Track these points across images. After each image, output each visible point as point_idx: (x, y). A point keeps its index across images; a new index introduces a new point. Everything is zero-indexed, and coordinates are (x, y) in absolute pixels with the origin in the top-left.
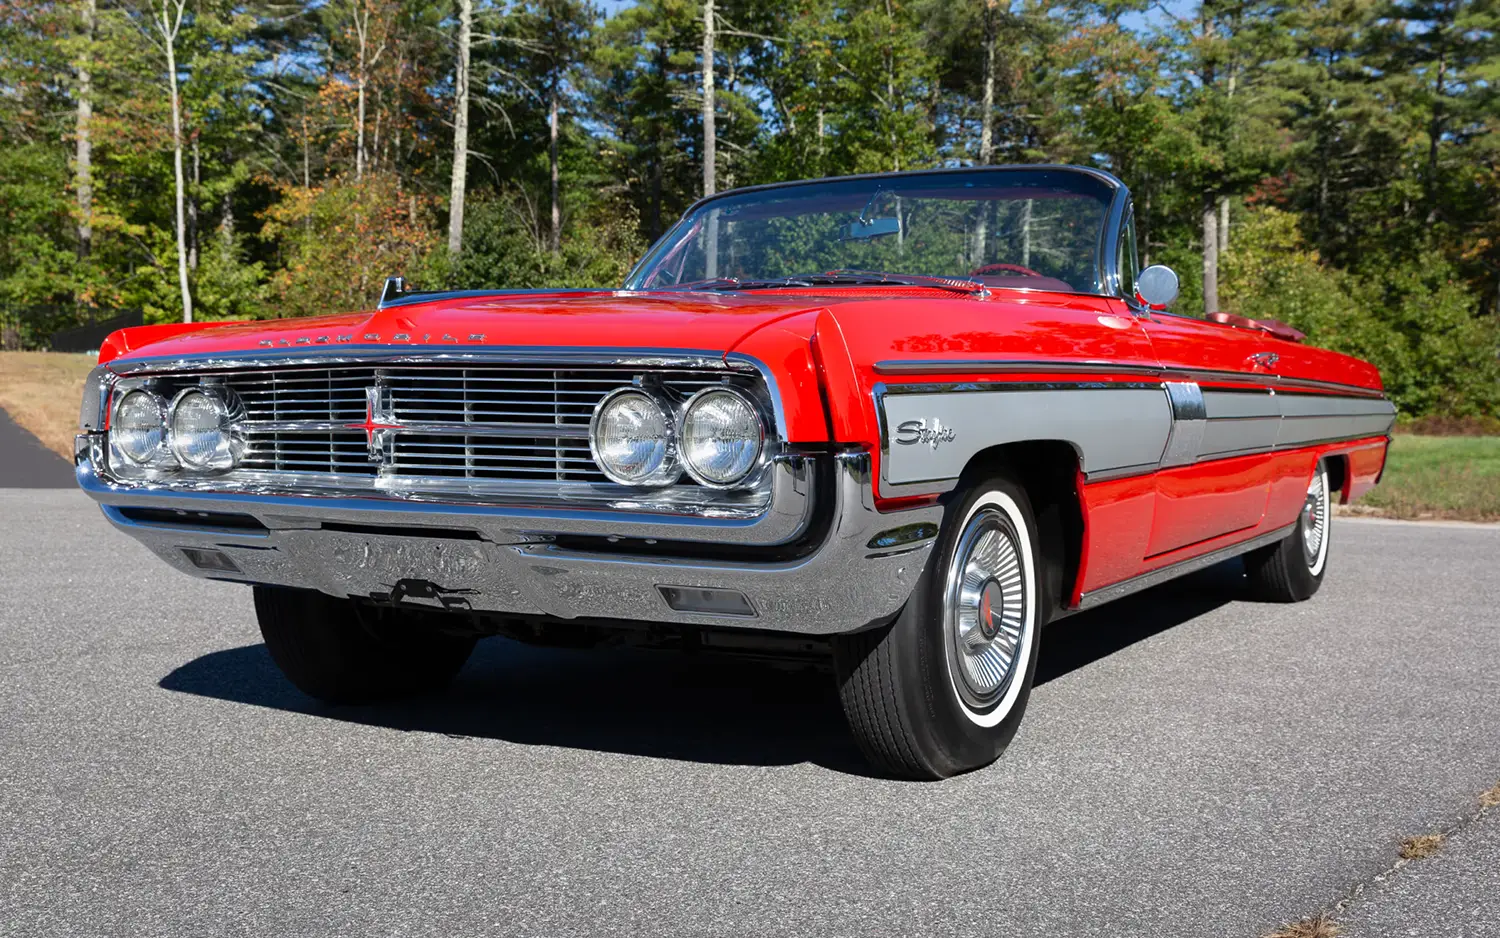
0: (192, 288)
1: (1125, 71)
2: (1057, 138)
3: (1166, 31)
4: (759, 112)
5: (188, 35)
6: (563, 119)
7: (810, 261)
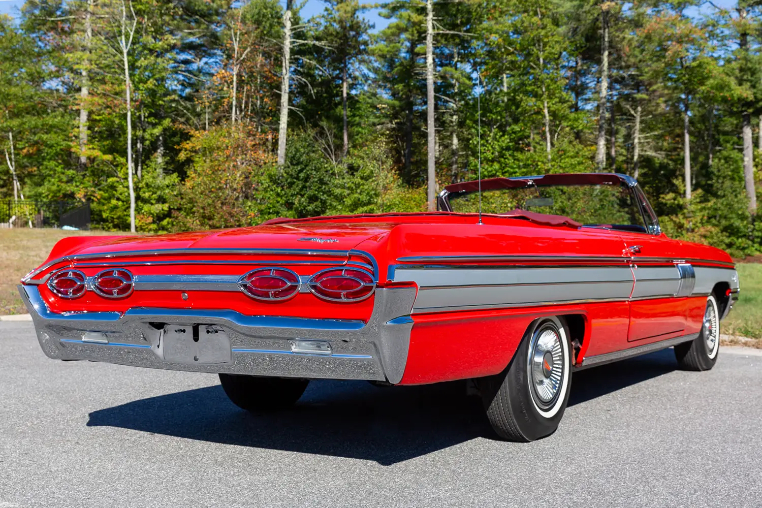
0: (137, 189)
1: (687, 42)
2: (655, 87)
3: (712, 17)
4: (470, 79)
5: (137, 48)
6: (351, 87)
7: (495, 164)
